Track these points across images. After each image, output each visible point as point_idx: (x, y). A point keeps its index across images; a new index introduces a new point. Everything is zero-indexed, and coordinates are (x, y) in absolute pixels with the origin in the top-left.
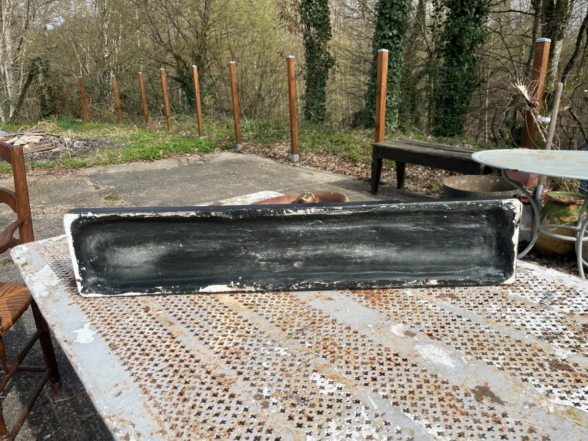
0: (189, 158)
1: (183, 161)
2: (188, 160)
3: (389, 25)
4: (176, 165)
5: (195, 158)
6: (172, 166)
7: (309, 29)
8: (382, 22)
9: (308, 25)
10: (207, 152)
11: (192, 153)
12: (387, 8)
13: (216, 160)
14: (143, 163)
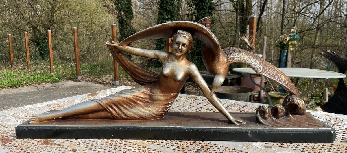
0: (44, 86)
1: (40, 87)
2: (44, 87)
3: (166, 13)
4: (36, 90)
5: (48, 85)
6: (32, 91)
7: (121, 13)
8: (162, 11)
9: (120, 11)
10: (57, 81)
11: (46, 82)
12: (164, 4)
13: (63, 86)
14: (11, 90)
